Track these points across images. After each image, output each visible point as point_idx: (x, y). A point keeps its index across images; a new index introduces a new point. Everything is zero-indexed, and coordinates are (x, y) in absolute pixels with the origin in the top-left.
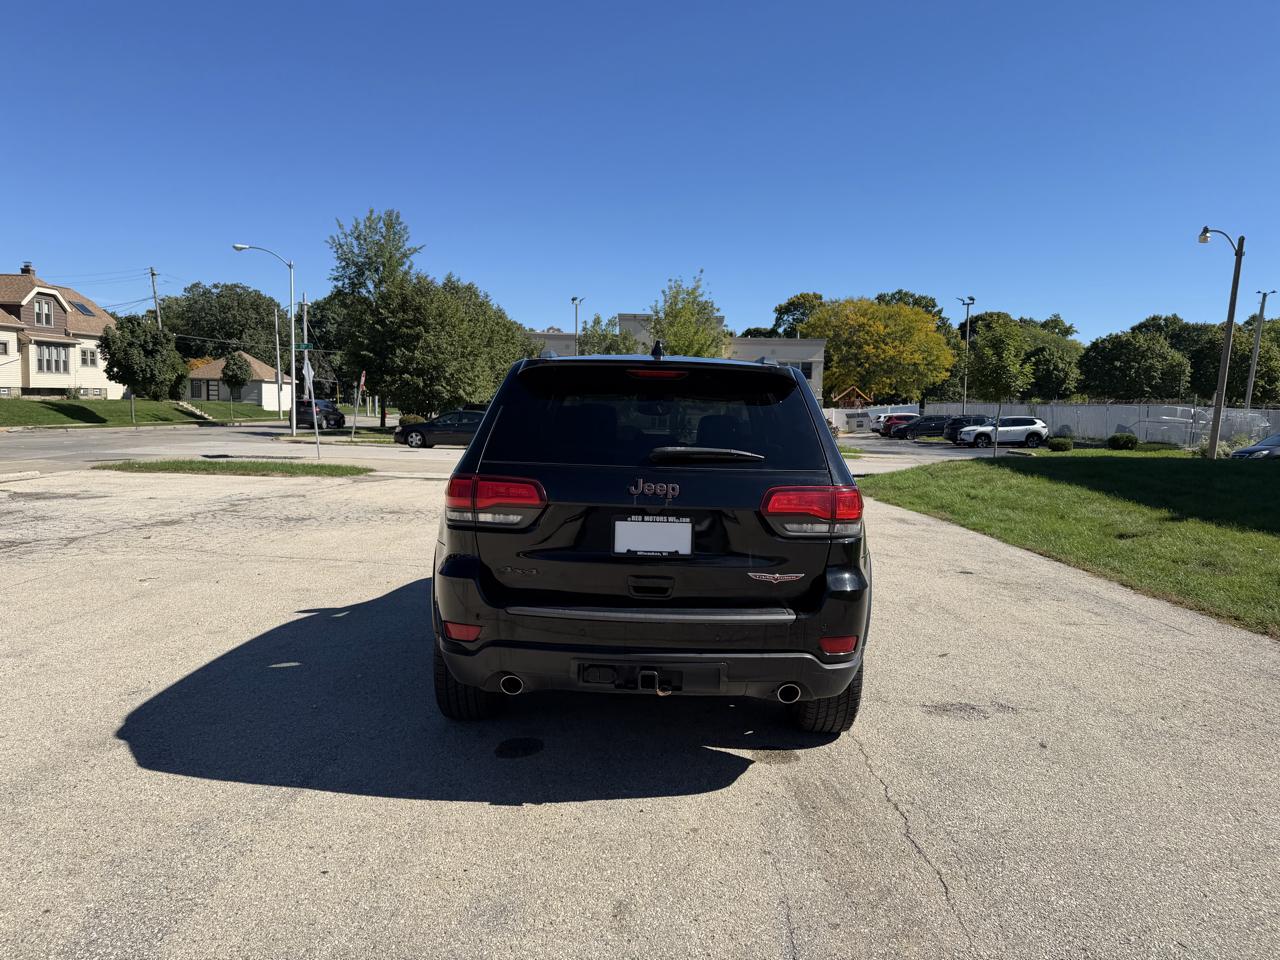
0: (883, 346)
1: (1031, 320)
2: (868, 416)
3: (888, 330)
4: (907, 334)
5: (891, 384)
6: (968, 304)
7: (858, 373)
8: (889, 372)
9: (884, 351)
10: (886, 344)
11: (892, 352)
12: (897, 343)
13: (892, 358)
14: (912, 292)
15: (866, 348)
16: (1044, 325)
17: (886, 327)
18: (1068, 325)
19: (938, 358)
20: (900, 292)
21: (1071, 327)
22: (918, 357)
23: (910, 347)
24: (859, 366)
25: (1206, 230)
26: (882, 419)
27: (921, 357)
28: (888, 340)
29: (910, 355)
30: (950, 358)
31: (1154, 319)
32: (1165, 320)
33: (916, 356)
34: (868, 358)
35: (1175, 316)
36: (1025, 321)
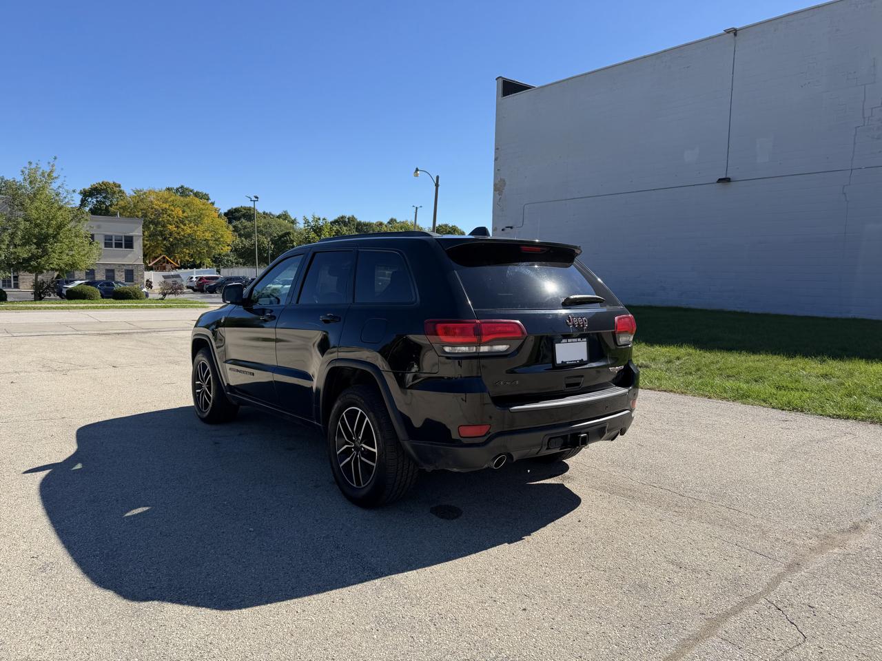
0: (182, 227)
1: (270, 214)
2: (180, 277)
3: (185, 214)
4: (198, 220)
5: (189, 254)
6: (254, 201)
7: (164, 245)
8: (187, 245)
9: (183, 230)
10: (185, 225)
11: (189, 231)
12: (192, 225)
13: (189, 235)
14: (191, 188)
15: (170, 227)
16: (279, 217)
17: (184, 212)
18: (293, 219)
19: (222, 236)
20: (182, 187)
21: (295, 219)
22: (208, 235)
23: (201, 228)
24: (165, 239)
25: (417, 170)
26: (194, 279)
27: (210, 235)
28: (187, 222)
29: (202, 233)
30: (230, 236)
31: (342, 217)
32: (349, 219)
33: (207, 234)
34: (171, 234)
35: (353, 216)
36: (267, 214)
